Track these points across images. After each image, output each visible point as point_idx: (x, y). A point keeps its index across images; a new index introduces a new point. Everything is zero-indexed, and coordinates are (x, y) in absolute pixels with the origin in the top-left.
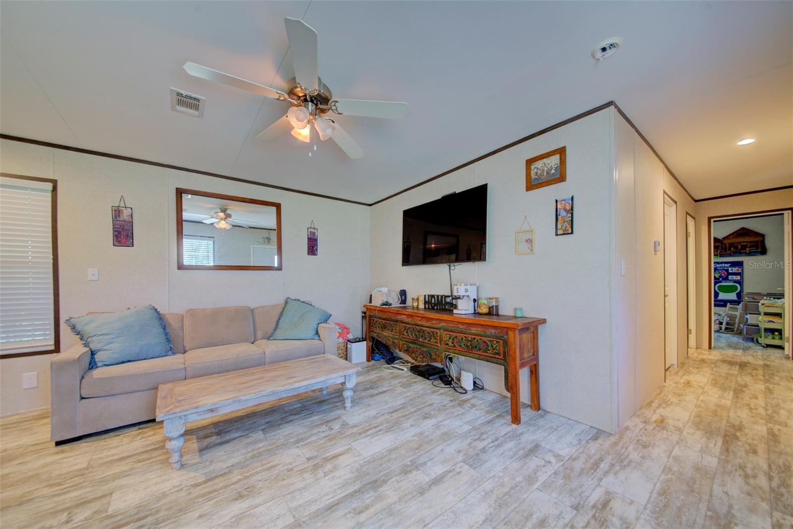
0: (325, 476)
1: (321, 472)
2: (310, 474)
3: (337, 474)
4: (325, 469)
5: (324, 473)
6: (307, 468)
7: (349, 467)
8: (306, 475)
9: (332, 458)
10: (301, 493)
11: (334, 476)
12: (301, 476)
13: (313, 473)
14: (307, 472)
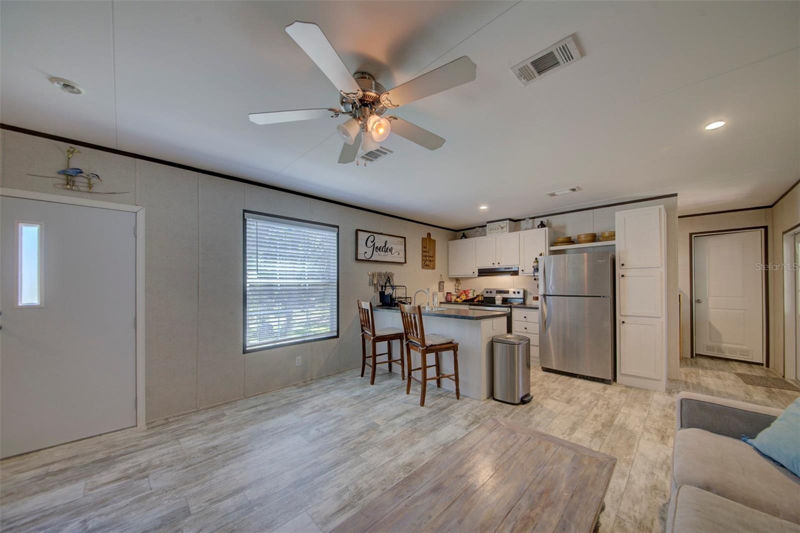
0: (347, 487)
1: (352, 491)
2: (362, 487)
3: (336, 490)
4: (350, 494)
5: (348, 490)
6: (368, 494)
7: (325, 497)
8: (365, 486)
9: (344, 508)
10: (363, 471)
11: (338, 487)
12: (370, 485)
13: (360, 489)
14: (367, 490)
